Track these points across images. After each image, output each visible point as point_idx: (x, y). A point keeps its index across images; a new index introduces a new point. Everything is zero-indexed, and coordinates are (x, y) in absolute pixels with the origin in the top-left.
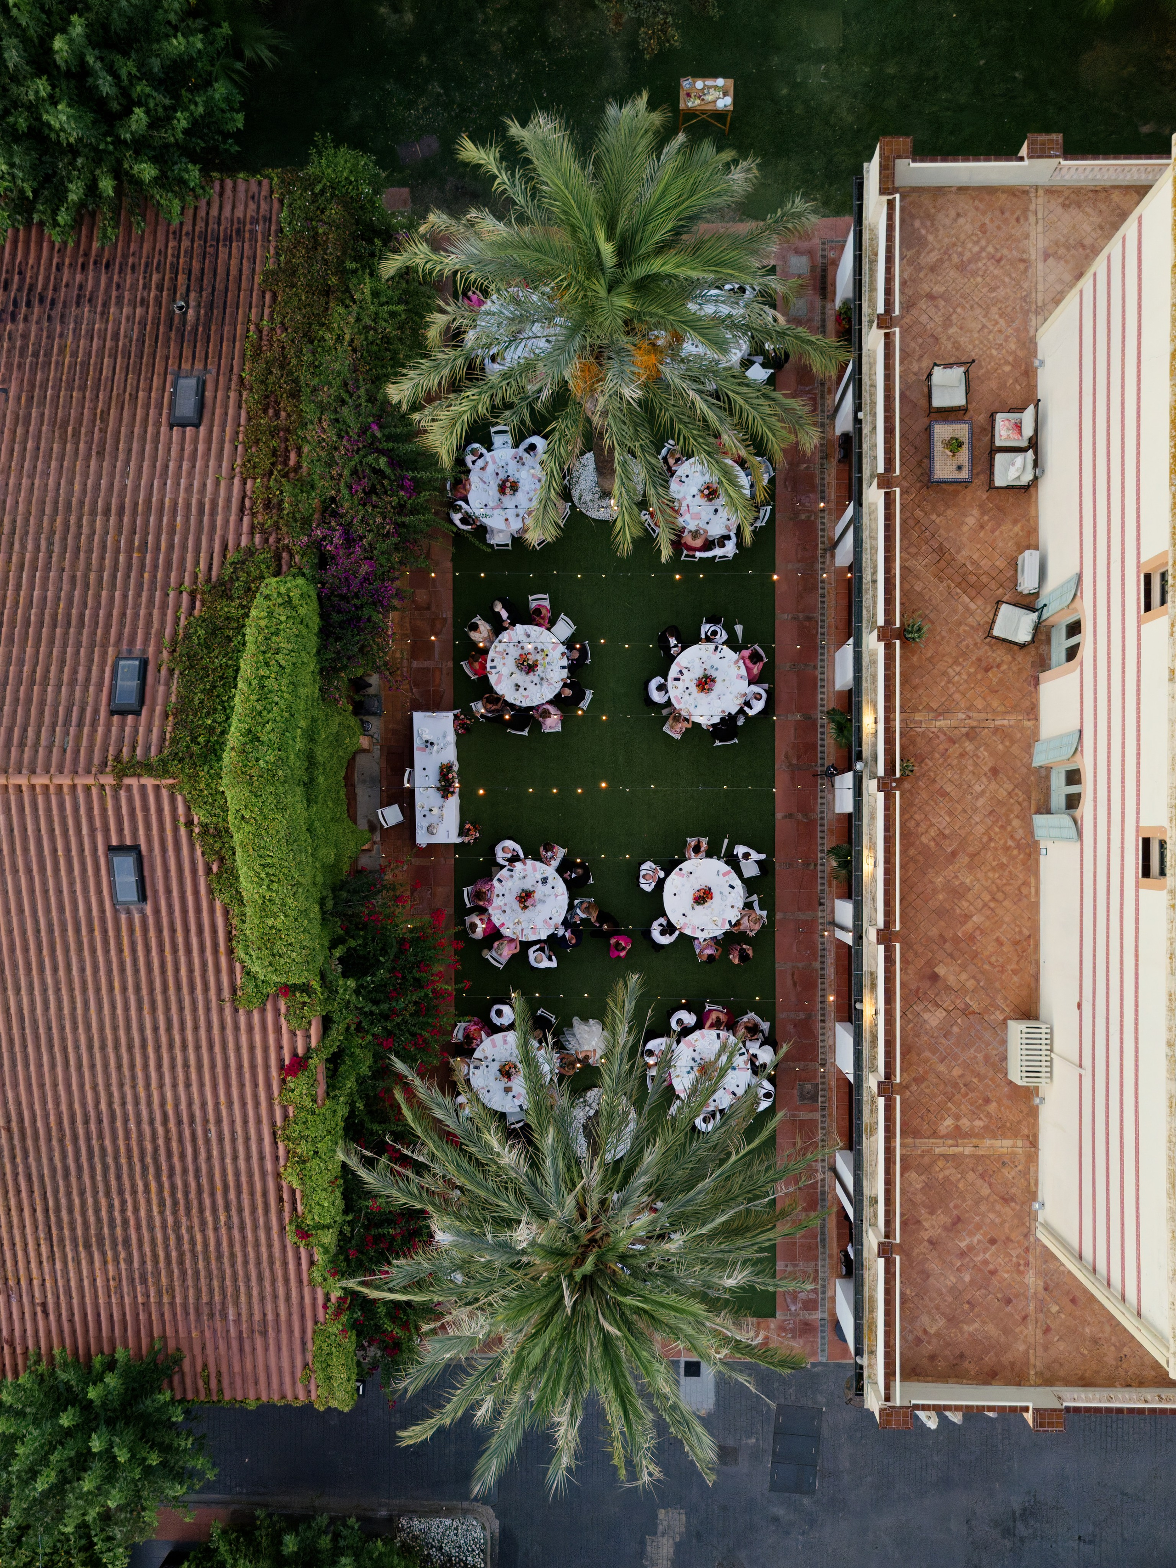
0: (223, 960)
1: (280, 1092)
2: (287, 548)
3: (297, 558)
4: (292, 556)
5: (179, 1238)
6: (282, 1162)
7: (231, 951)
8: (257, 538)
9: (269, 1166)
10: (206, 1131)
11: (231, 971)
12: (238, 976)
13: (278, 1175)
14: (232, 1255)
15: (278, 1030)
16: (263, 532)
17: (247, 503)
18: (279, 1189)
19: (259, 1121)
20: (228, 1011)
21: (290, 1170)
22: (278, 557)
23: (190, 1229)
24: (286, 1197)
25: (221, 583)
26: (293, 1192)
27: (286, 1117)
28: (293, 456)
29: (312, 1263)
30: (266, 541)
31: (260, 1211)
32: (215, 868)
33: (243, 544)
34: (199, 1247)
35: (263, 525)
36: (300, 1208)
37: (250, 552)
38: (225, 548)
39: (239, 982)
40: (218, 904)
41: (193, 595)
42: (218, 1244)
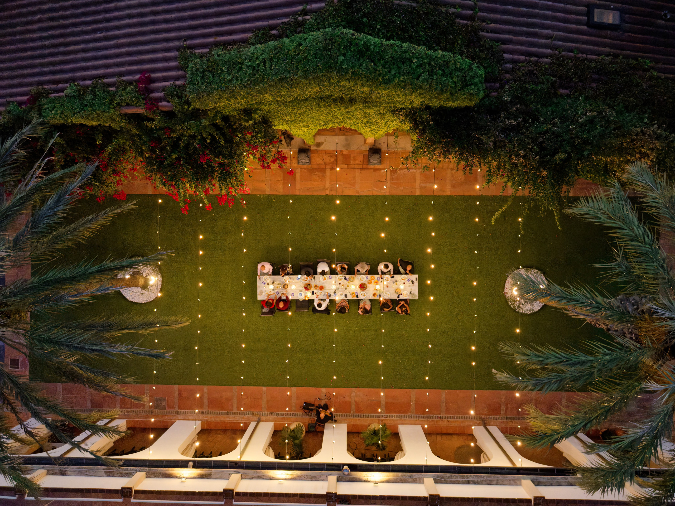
0: (211, 40)
1: (123, 81)
2: (502, 87)
3: (495, 94)
4: (496, 90)
5: (35, 13)
6: (81, 83)
7: (216, 44)
8: (509, 66)
9: (79, 74)
10: (100, 30)
11: (203, 46)
12: (200, 51)
13: (73, 80)
14: (25, 50)
15: (165, 79)
16: (513, 70)
17: (533, 59)
18: (65, 81)
19: (107, 66)
20: (177, 43)
21: (75, 88)
22: (495, 80)
23: (40, 21)
24: (60, 85)
25: (479, 38)
26: (62, 90)
27: (110, 85)
28: (565, 91)
29: (20, 104)
30: (507, 72)
31: (52, 68)
32: (274, 32)
33: (506, 55)
34: (29, 27)
35: (519, 69)
36: (53, 95)
37: (501, 61)
38: (505, 42)
39: (197, 51)
40: (249, 35)
41: (471, 18)
42: (33, 40)
